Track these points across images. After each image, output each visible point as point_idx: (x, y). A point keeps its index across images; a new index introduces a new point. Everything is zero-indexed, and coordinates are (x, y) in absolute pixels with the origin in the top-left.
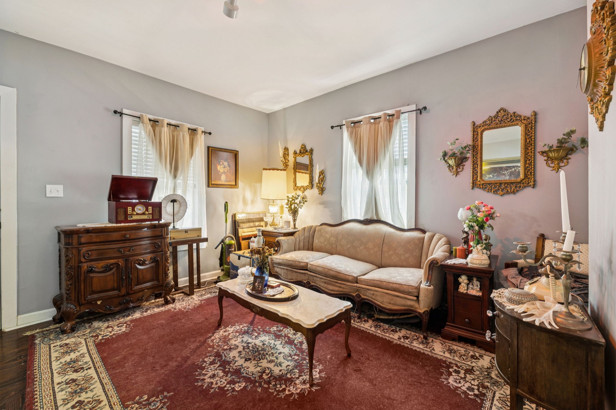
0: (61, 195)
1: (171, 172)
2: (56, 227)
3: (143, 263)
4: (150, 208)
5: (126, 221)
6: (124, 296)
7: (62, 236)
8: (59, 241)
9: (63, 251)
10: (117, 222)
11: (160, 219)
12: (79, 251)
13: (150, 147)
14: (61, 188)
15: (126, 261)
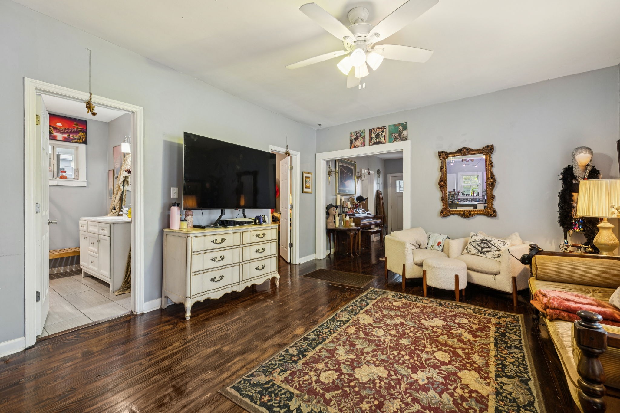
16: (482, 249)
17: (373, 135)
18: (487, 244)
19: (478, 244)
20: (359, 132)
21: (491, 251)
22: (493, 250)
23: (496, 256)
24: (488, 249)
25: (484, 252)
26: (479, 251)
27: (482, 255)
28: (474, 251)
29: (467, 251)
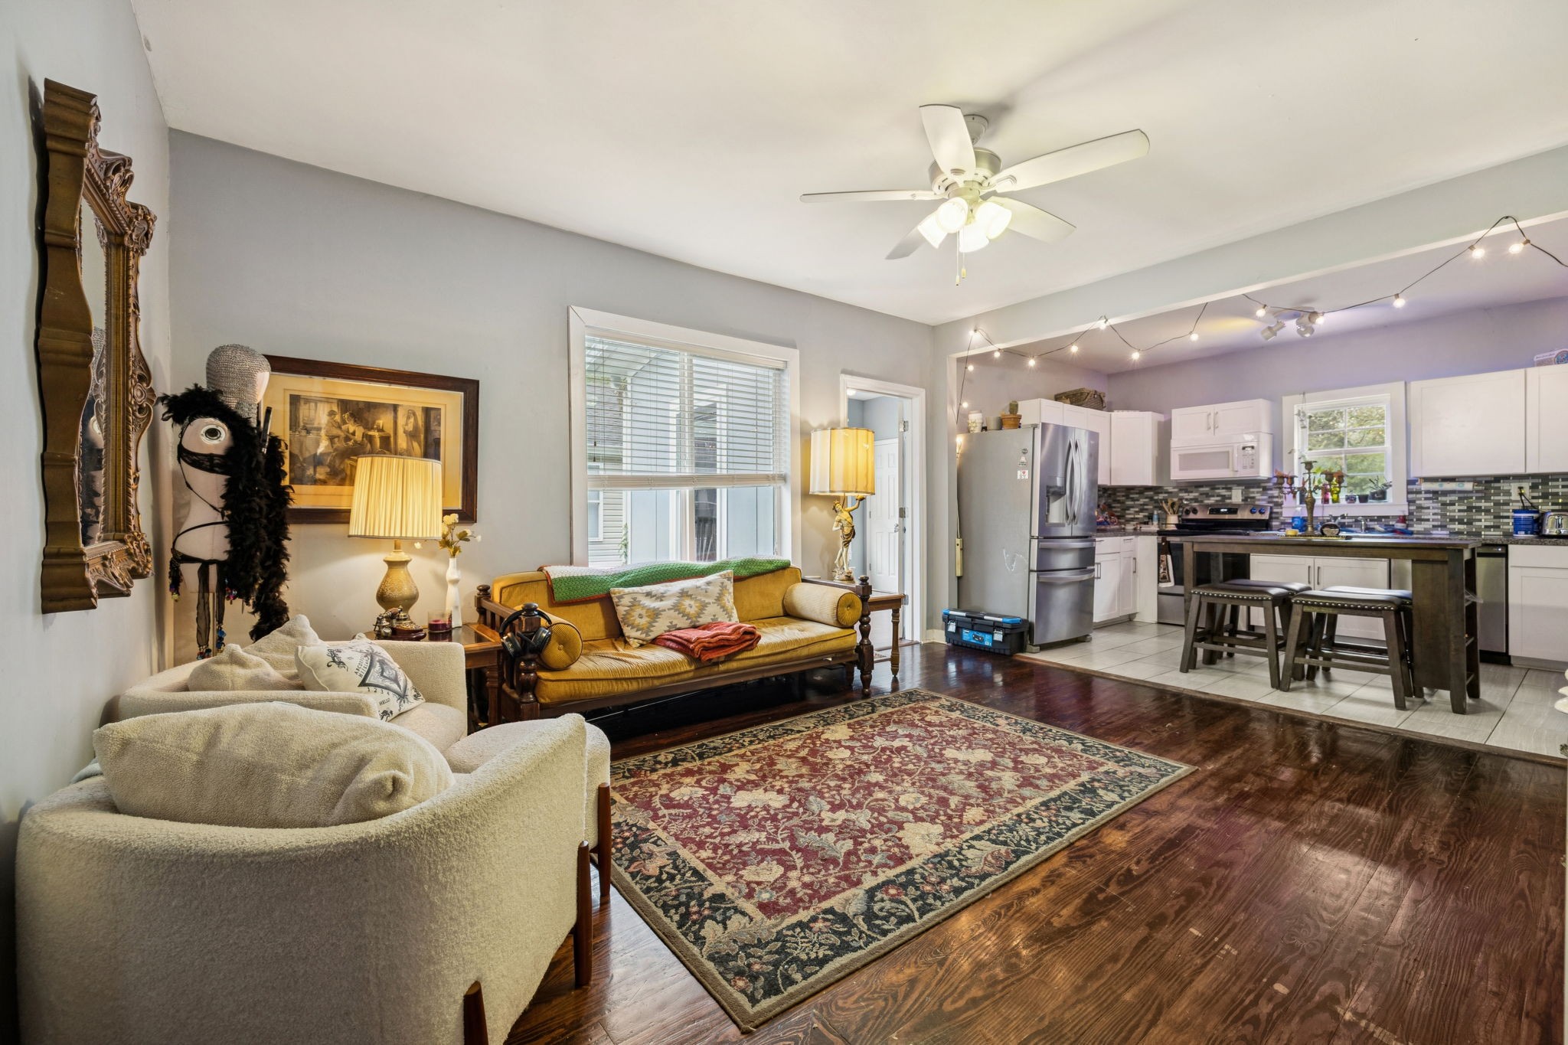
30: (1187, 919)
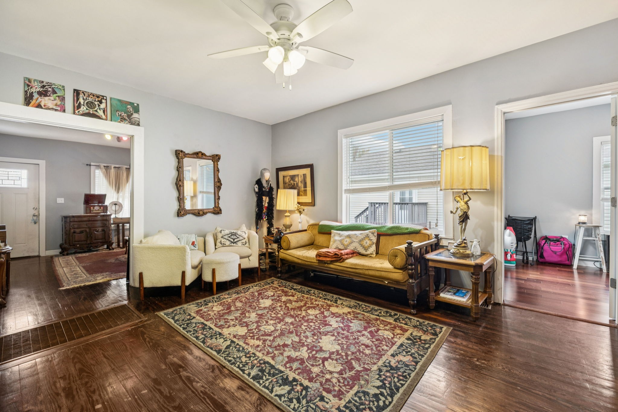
0: (63, 202)
1: (115, 190)
2: (61, 216)
3: (97, 231)
4: (102, 208)
5: (90, 213)
6: (89, 244)
7: (63, 218)
8: (62, 221)
9: (64, 224)
10: (86, 213)
11: (107, 212)
12: (70, 224)
13: (104, 179)
14: (63, 199)
15: (90, 230)
16: (234, 240)
17: (81, 100)
18: (235, 235)
19: (229, 237)
20: (50, 85)
21: (240, 240)
22: (241, 239)
23: (244, 243)
24: (238, 239)
25: (235, 242)
26: (232, 242)
27: (235, 245)
28: (228, 243)
29: (221, 244)
30: (154, 392)
